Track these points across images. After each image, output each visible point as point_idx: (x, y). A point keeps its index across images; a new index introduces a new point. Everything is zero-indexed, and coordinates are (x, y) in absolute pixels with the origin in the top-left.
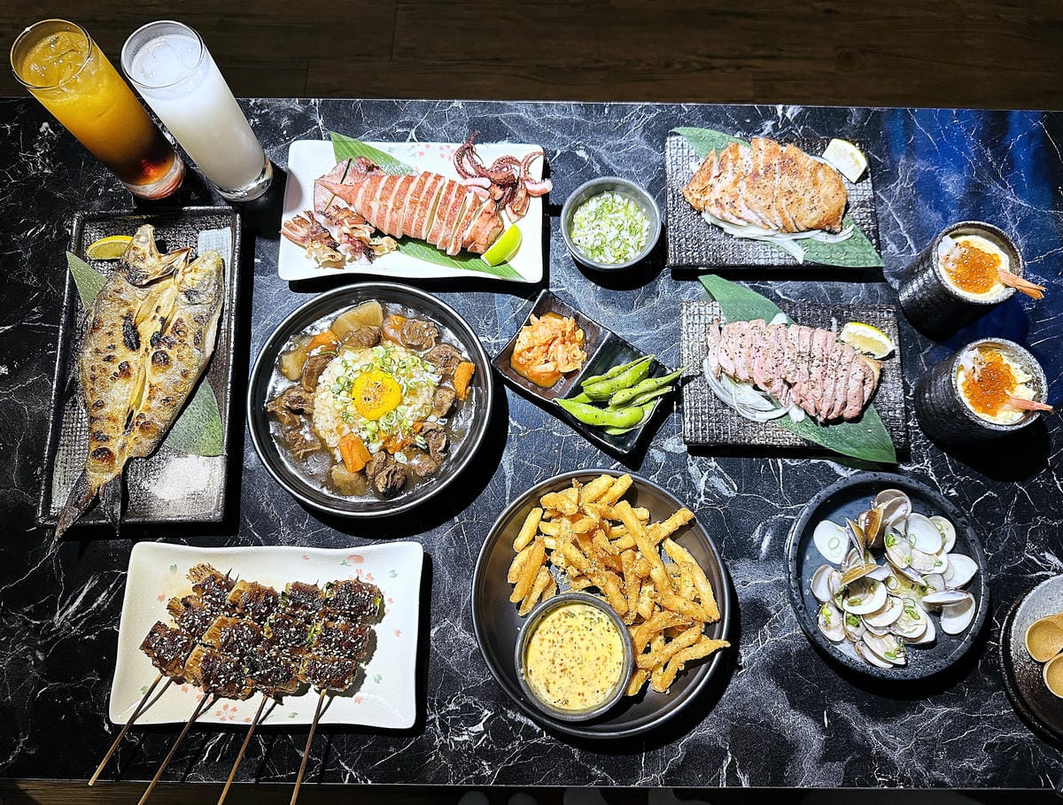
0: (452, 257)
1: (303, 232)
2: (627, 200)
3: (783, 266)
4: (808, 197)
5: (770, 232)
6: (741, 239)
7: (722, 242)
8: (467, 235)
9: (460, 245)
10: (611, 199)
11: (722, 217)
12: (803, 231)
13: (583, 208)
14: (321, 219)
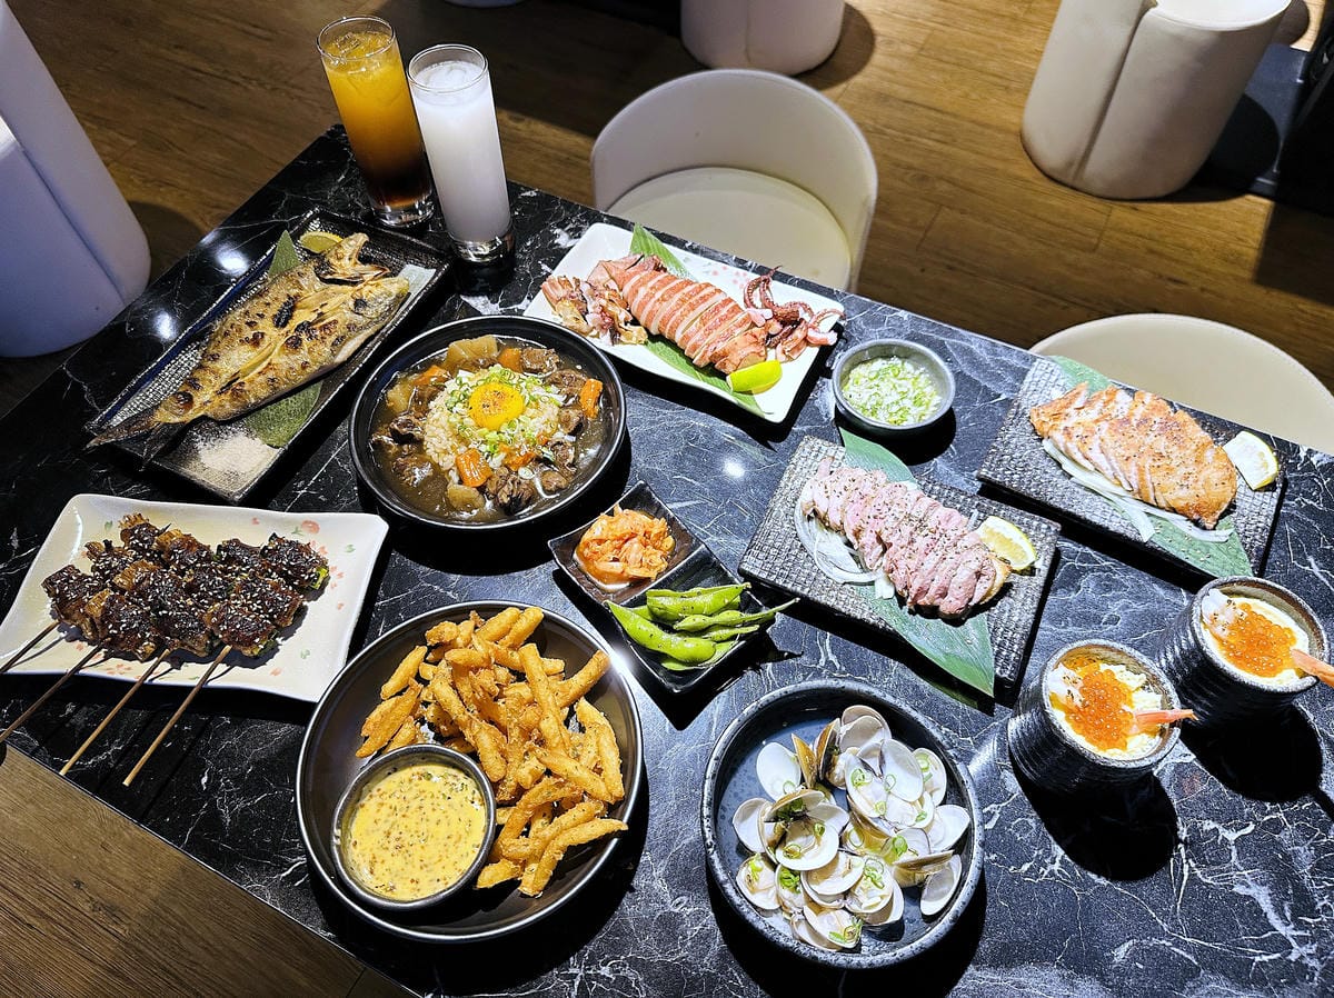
0: (697, 367)
1: (561, 293)
2: (918, 372)
3: (1121, 535)
4: (1182, 471)
5: (1120, 491)
6: (1080, 486)
7: (1055, 479)
8: (721, 347)
9: (709, 354)
10: (900, 366)
11: (1067, 450)
12: (1162, 509)
13: (863, 367)
14: (585, 288)
